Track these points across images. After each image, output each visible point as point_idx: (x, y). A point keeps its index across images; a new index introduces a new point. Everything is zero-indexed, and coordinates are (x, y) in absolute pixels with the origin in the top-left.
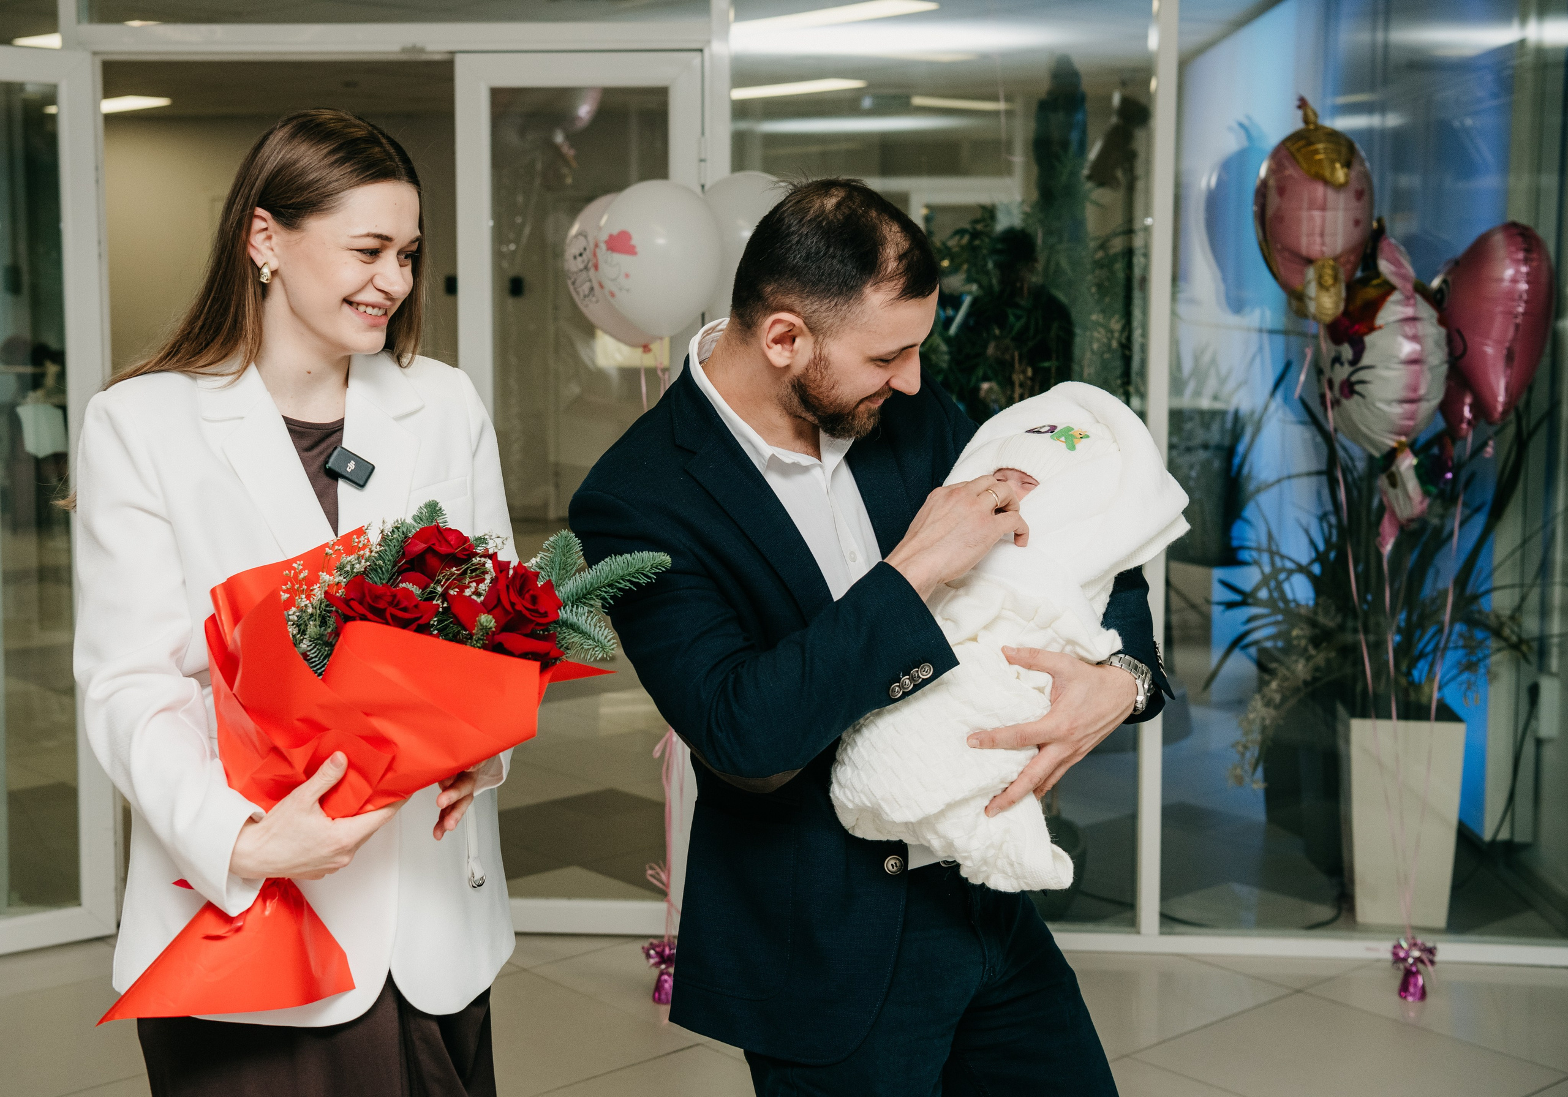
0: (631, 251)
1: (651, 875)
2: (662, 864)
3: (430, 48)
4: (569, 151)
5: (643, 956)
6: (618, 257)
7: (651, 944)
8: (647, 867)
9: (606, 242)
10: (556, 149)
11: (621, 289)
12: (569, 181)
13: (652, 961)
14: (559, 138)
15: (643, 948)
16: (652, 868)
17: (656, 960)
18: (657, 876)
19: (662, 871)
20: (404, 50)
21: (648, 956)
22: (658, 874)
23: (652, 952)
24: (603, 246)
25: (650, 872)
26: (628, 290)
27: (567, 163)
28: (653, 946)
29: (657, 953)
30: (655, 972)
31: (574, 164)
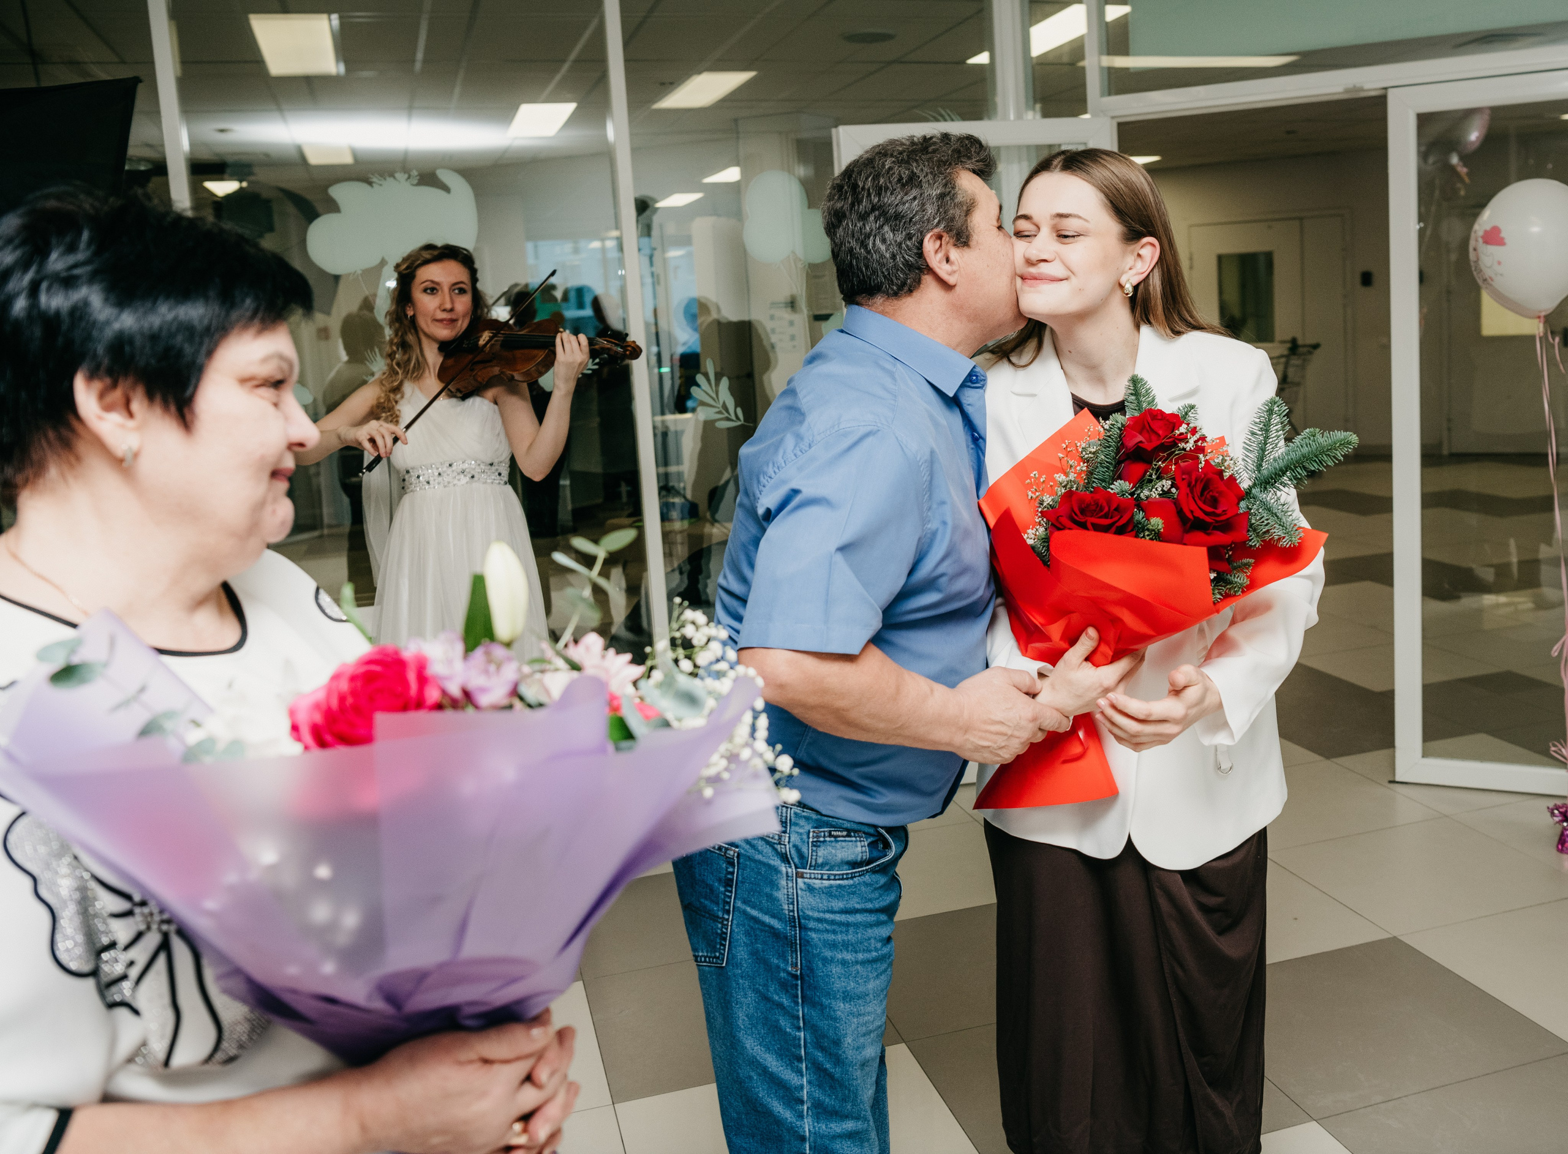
0: (1501, 242)
1: (1555, 751)
2: (1562, 742)
3: (1367, 86)
4: (1463, 170)
5: (1549, 814)
6: (1492, 249)
7: (1555, 805)
8: (1551, 744)
9: (1482, 237)
10: (1452, 169)
11: (1496, 274)
12: (1462, 193)
13: (1557, 819)
14: (1455, 160)
15: (1548, 808)
16: (1555, 746)
17: (1560, 818)
18: (1560, 752)
19: (1564, 747)
20: (1347, 91)
21: (1553, 814)
22: (1560, 750)
23: (1556, 812)
24: (1480, 240)
25: (1553, 749)
26: (1501, 275)
27: (1462, 180)
28: (1557, 808)
29: (1560, 812)
30: (1559, 829)
31: (1467, 180)
